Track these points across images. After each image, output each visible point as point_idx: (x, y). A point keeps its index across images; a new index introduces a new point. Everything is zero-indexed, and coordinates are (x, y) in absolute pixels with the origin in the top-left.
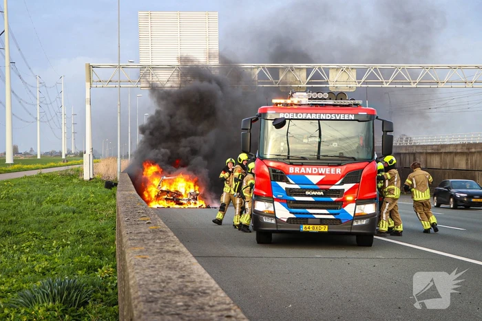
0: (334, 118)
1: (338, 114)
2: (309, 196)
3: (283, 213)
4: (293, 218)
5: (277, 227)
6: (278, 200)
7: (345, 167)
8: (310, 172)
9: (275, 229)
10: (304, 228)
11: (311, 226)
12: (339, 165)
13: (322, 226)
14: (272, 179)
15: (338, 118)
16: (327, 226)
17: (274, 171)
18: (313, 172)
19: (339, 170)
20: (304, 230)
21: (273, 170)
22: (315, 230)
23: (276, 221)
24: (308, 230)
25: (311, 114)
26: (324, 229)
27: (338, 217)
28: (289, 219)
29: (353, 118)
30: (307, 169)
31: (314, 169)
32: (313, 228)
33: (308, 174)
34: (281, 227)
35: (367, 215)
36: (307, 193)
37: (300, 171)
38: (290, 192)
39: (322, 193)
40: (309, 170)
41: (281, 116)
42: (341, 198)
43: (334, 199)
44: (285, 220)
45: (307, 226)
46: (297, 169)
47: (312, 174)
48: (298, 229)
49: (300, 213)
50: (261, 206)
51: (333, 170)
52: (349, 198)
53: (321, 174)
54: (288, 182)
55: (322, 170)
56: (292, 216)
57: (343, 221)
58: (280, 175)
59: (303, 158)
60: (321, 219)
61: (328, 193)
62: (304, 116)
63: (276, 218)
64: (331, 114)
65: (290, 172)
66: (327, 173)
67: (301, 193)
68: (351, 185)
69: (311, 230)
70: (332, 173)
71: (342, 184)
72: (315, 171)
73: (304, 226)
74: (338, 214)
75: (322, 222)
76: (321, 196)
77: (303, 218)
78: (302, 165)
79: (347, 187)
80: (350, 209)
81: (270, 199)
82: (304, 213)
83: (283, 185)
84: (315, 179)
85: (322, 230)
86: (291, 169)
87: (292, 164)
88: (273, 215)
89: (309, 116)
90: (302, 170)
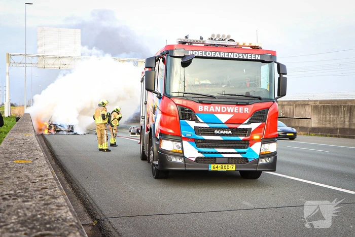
0: (242, 57)
1: (245, 54)
2: (217, 135)
3: (192, 152)
4: (201, 158)
5: (185, 167)
6: (186, 139)
7: (252, 106)
8: (219, 111)
9: (184, 169)
10: (212, 167)
11: (219, 165)
12: (247, 104)
13: (230, 165)
14: (181, 118)
15: (245, 58)
16: (234, 165)
17: (182, 110)
18: (222, 111)
19: (247, 110)
20: (212, 169)
21: (182, 108)
22: (224, 170)
23: (185, 160)
24: (216, 169)
25: (220, 52)
26: (232, 168)
27: (244, 156)
28: (197, 158)
29: (259, 59)
30: (216, 108)
31: (222, 108)
32: (222, 167)
33: (217, 113)
34: (189, 166)
35: (271, 153)
36: (216, 132)
37: (209, 109)
38: (198, 130)
39: (230, 132)
40: (218, 108)
41: (190, 53)
42: (248, 137)
43: (242, 138)
44: (194, 159)
45: (216, 166)
46: (206, 108)
47: (221, 113)
48: (207, 169)
49: (209, 153)
51: (241, 108)
52: (256, 137)
53: (230, 113)
54: (197, 121)
55: (231, 109)
56: (201, 155)
57: (250, 160)
58: (187, 114)
59: (212, 97)
60: (229, 158)
61: (236, 132)
62: (212, 55)
63: (184, 156)
64: (239, 53)
65: (199, 110)
66: (235, 112)
67: (211, 131)
68: (258, 124)
69: (219, 169)
70: (240, 112)
71: (249, 123)
72: (224, 109)
73: (212, 165)
74: (245, 153)
75: (230, 161)
76: (229, 135)
77: (212, 158)
78: (211, 103)
79: (254, 126)
80: (257, 148)
81: (178, 138)
82: (212, 153)
83: (192, 124)
84: (224, 118)
85: (230, 169)
86: (200, 108)
87: (201, 102)
88: (181, 155)
89: (217, 55)
90: (212, 108)
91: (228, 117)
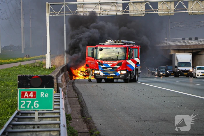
2: (108, 69)
3: (102, 74)
4: (104, 75)
6: (101, 70)
7: (118, 61)
9: (100, 78)
10: (107, 77)
14: (99, 65)
15: (116, 48)
19: (116, 62)
21: (99, 62)
22: (110, 78)
23: (100, 76)
26: (112, 78)
33: (108, 63)
36: (108, 68)
38: (104, 68)
40: (108, 62)
41: (101, 48)
42: (117, 70)
43: (115, 70)
46: (105, 62)
47: (109, 63)
50: (96, 72)
51: (114, 62)
52: (119, 70)
53: (111, 63)
54: (103, 65)
55: (112, 62)
56: (104, 74)
57: (117, 76)
58: (101, 64)
61: (113, 68)
62: (107, 48)
67: (106, 68)
68: (119, 66)
69: (109, 78)
71: (117, 66)
74: (116, 74)
75: (112, 76)
76: (111, 69)
77: (107, 75)
78: (106, 61)
79: (118, 67)
80: (119, 72)
81: (98, 70)
83: (102, 66)
84: (110, 65)
86: (104, 62)
87: (104, 61)
88: (99, 74)
89: (108, 48)
90: (107, 62)
91: (111, 64)
